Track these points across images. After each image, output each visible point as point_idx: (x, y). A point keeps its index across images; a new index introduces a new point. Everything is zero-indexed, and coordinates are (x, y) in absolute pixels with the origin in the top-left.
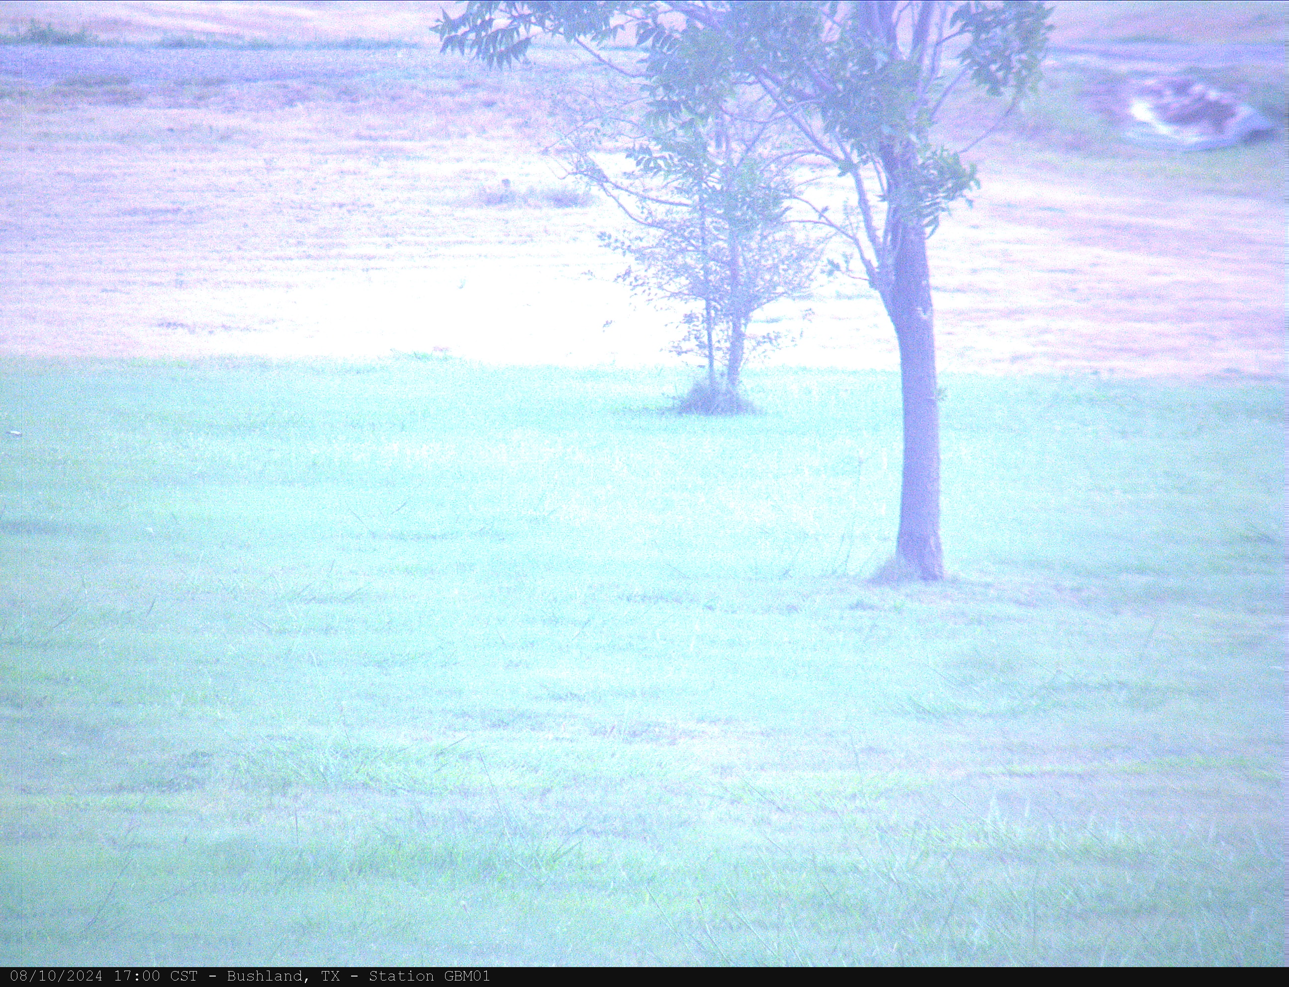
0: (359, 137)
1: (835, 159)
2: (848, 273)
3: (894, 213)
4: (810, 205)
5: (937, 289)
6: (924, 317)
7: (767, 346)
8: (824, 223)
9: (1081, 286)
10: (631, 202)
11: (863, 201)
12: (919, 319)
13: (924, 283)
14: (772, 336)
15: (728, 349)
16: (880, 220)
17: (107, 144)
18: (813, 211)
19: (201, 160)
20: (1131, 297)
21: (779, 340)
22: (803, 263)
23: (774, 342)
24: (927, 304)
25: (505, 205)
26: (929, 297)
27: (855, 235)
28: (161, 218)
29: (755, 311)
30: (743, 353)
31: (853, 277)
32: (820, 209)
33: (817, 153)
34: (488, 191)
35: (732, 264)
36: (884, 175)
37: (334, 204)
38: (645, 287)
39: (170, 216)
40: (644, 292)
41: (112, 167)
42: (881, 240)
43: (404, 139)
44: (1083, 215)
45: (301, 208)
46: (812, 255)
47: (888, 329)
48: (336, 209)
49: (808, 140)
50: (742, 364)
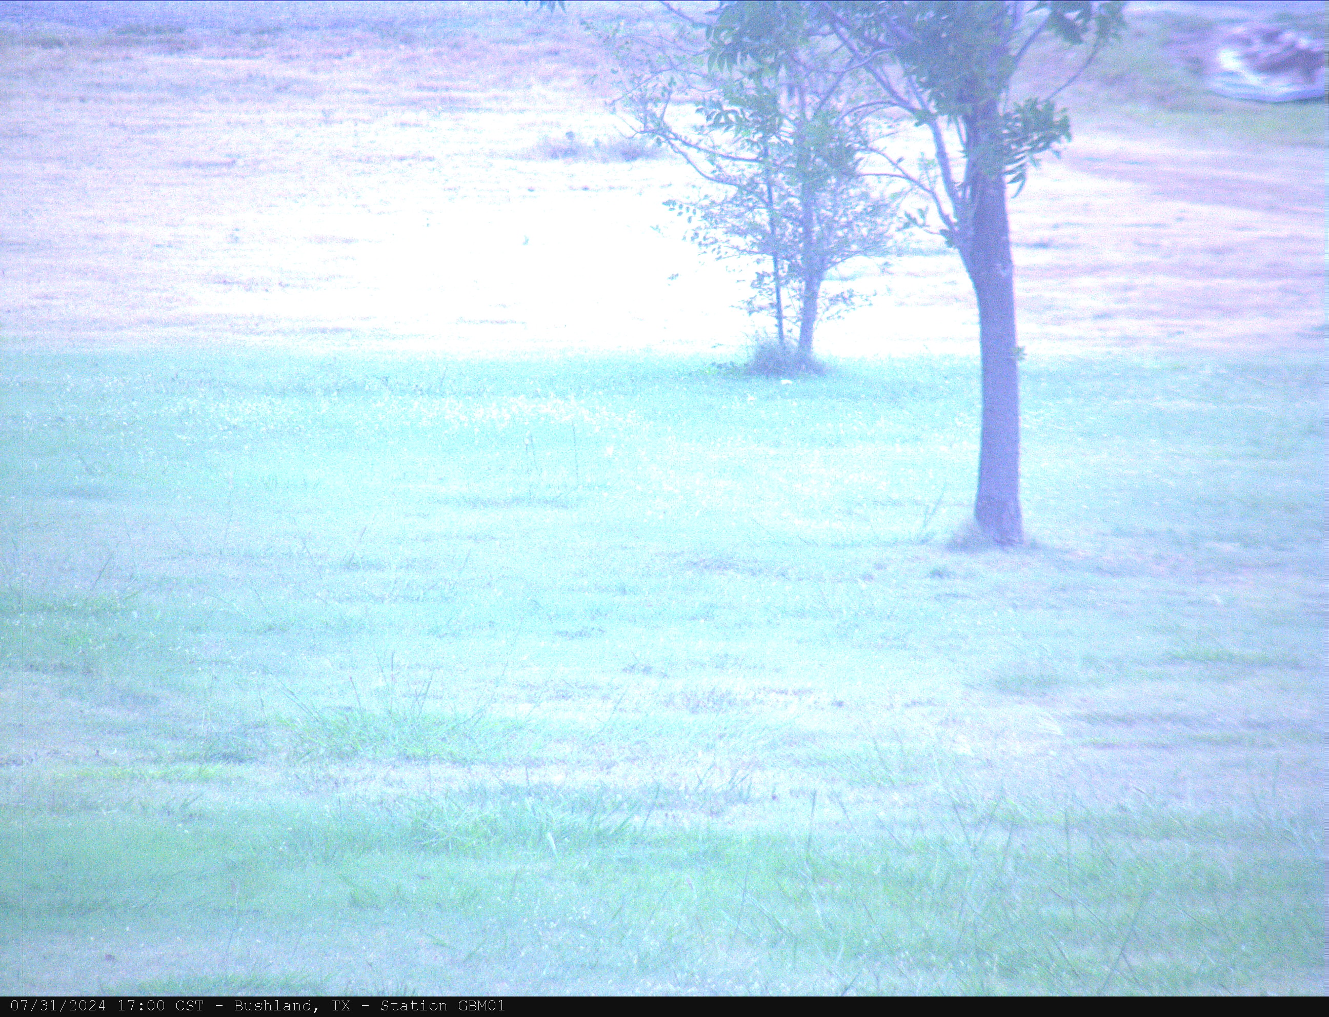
0: (420, 87)
1: (913, 110)
2: (926, 228)
3: (972, 166)
4: (887, 158)
6: (1004, 274)
7: (841, 305)
8: (899, 176)
9: (1166, 242)
10: (699, 158)
11: (941, 154)
12: (998, 276)
13: (1004, 238)
14: (846, 295)
15: (801, 309)
16: (959, 173)
17: (162, 95)
18: (890, 164)
19: (259, 112)
20: (1218, 251)
21: (853, 299)
22: (879, 220)
23: (848, 301)
24: (1007, 262)
25: (570, 159)
26: (1009, 253)
27: (933, 189)
28: (216, 172)
29: (829, 271)
30: (817, 313)
31: (931, 233)
32: (895, 159)
33: (894, 105)
34: (553, 144)
35: (805, 222)
36: (963, 127)
37: (394, 158)
38: (716, 246)
39: (224, 170)
40: (714, 250)
41: (166, 118)
42: (960, 194)
43: (466, 89)
44: (1169, 168)
45: (360, 160)
46: (889, 211)
47: (966, 285)
48: (396, 164)
49: (884, 93)
50: (816, 323)
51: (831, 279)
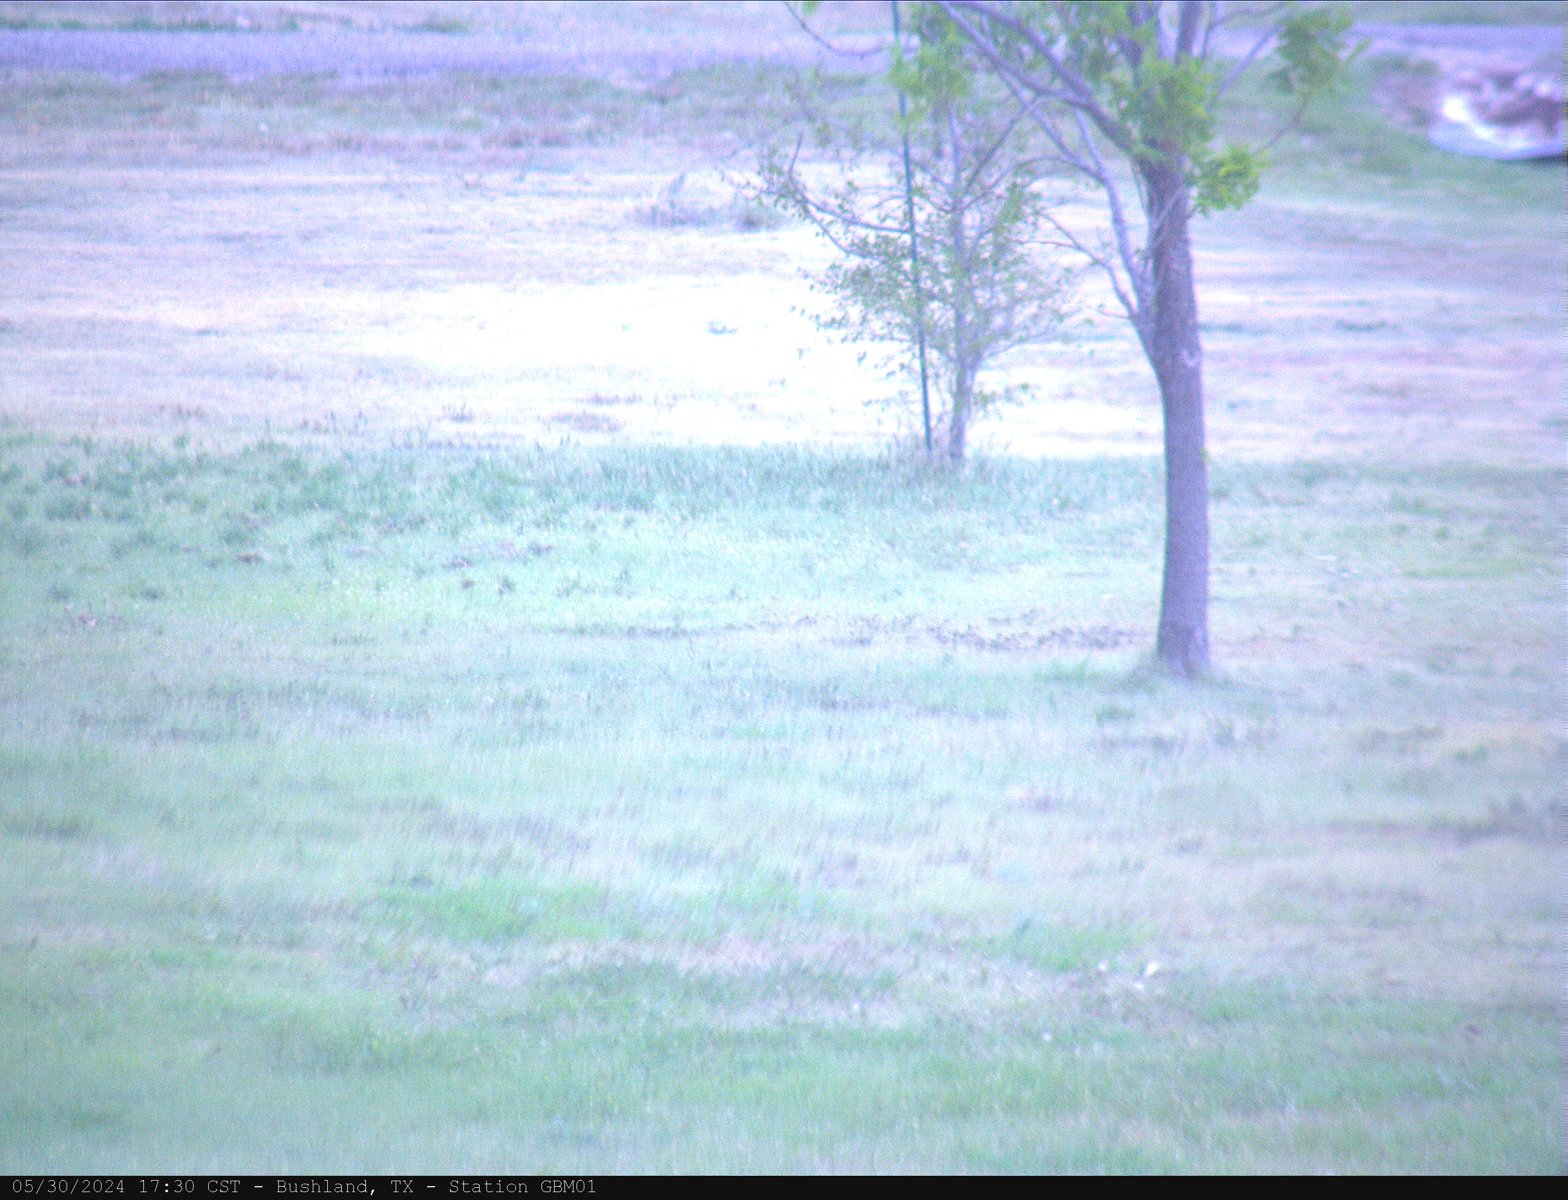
1: (1086, 169)
3: (1157, 234)
4: (1056, 224)
5: (1207, 328)
6: (1191, 363)
8: (1070, 246)
11: (1118, 220)
12: (1185, 366)
13: (1190, 322)
15: (951, 406)
18: (1061, 233)
24: (1195, 348)
25: (679, 228)
26: (1197, 340)
27: (1110, 265)
29: (987, 361)
31: (1106, 314)
36: (1144, 188)
42: (1141, 269)
47: (1146, 374)
51: (989, 368)
